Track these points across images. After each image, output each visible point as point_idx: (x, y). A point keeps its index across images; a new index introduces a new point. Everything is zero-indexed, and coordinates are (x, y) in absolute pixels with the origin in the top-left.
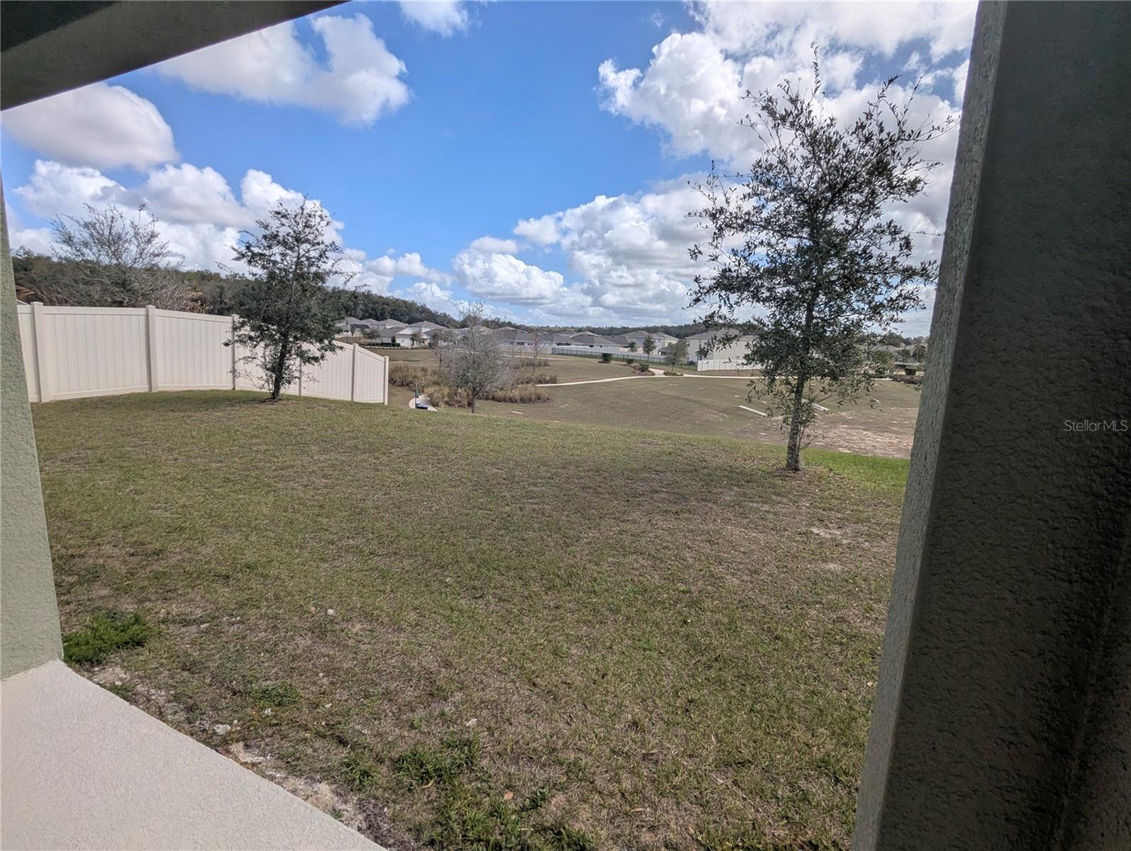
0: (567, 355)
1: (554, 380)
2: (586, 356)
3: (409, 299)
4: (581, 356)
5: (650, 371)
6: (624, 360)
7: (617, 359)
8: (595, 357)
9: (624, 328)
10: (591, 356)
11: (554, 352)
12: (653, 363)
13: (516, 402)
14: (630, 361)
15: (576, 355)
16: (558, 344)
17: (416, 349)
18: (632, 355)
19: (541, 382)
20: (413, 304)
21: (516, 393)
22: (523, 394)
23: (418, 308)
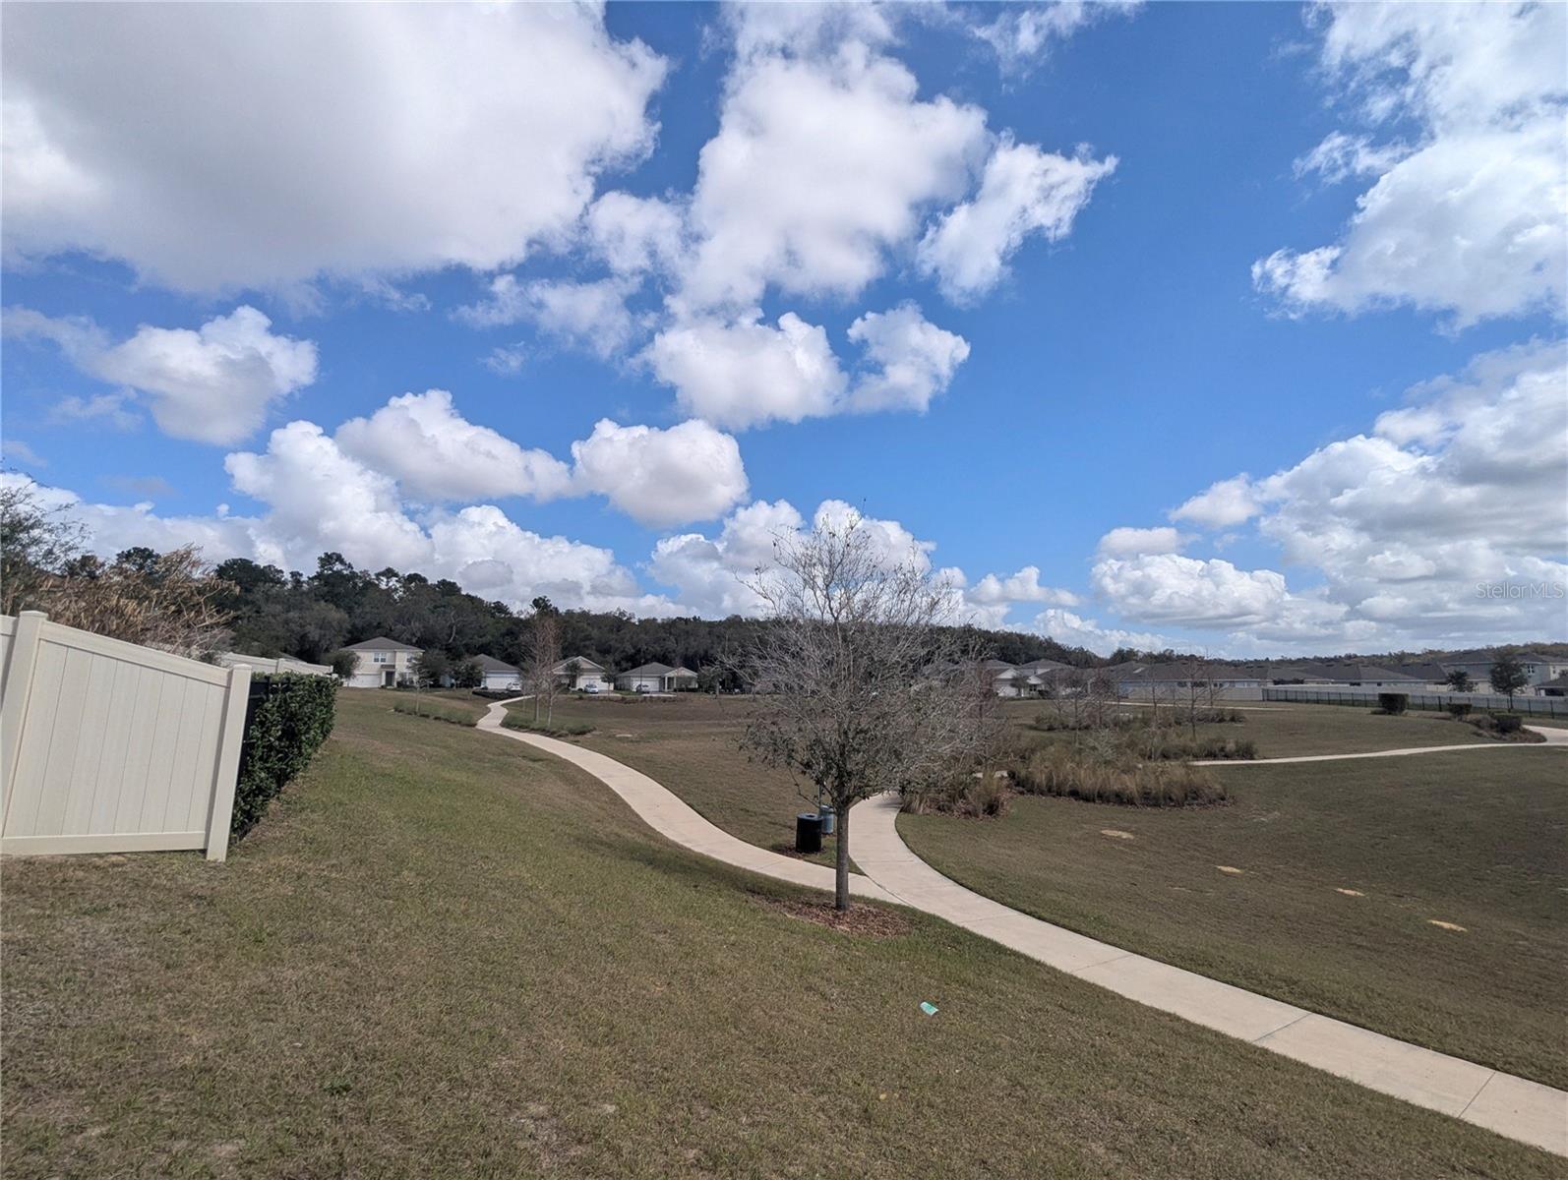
0: (1296, 701)
1: (1247, 752)
2: (1341, 703)
3: (1027, 632)
4: (1329, 702)
5: (1525, 731)
6: (1440, 708)
7: (1423, 707)
8: (1366, 704)
9: (1431, 652)
10: (1353, 703)
11: (1268, 698)
12: (1530, 713)
13: (1131, 802)
14: (1459, 710)
15: (1318, 702)
16: (1276, 683)
17: (1023, 699)
18: (1462, 697)
19: (1212, 755)
20: (1033, 638)
21: (1131, 784)
22: (1151, 784)
23: (1041, 643)
